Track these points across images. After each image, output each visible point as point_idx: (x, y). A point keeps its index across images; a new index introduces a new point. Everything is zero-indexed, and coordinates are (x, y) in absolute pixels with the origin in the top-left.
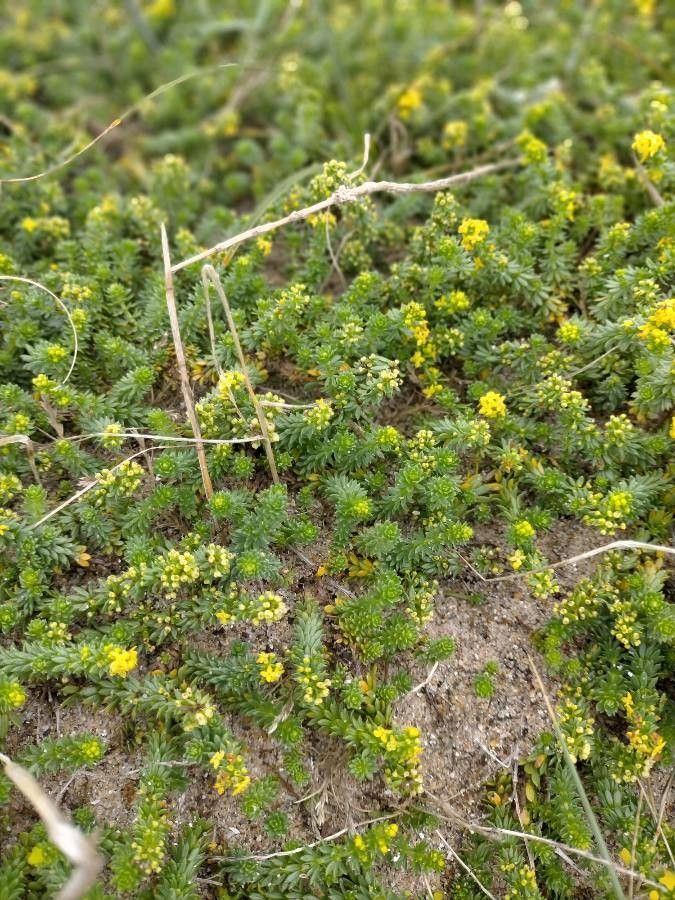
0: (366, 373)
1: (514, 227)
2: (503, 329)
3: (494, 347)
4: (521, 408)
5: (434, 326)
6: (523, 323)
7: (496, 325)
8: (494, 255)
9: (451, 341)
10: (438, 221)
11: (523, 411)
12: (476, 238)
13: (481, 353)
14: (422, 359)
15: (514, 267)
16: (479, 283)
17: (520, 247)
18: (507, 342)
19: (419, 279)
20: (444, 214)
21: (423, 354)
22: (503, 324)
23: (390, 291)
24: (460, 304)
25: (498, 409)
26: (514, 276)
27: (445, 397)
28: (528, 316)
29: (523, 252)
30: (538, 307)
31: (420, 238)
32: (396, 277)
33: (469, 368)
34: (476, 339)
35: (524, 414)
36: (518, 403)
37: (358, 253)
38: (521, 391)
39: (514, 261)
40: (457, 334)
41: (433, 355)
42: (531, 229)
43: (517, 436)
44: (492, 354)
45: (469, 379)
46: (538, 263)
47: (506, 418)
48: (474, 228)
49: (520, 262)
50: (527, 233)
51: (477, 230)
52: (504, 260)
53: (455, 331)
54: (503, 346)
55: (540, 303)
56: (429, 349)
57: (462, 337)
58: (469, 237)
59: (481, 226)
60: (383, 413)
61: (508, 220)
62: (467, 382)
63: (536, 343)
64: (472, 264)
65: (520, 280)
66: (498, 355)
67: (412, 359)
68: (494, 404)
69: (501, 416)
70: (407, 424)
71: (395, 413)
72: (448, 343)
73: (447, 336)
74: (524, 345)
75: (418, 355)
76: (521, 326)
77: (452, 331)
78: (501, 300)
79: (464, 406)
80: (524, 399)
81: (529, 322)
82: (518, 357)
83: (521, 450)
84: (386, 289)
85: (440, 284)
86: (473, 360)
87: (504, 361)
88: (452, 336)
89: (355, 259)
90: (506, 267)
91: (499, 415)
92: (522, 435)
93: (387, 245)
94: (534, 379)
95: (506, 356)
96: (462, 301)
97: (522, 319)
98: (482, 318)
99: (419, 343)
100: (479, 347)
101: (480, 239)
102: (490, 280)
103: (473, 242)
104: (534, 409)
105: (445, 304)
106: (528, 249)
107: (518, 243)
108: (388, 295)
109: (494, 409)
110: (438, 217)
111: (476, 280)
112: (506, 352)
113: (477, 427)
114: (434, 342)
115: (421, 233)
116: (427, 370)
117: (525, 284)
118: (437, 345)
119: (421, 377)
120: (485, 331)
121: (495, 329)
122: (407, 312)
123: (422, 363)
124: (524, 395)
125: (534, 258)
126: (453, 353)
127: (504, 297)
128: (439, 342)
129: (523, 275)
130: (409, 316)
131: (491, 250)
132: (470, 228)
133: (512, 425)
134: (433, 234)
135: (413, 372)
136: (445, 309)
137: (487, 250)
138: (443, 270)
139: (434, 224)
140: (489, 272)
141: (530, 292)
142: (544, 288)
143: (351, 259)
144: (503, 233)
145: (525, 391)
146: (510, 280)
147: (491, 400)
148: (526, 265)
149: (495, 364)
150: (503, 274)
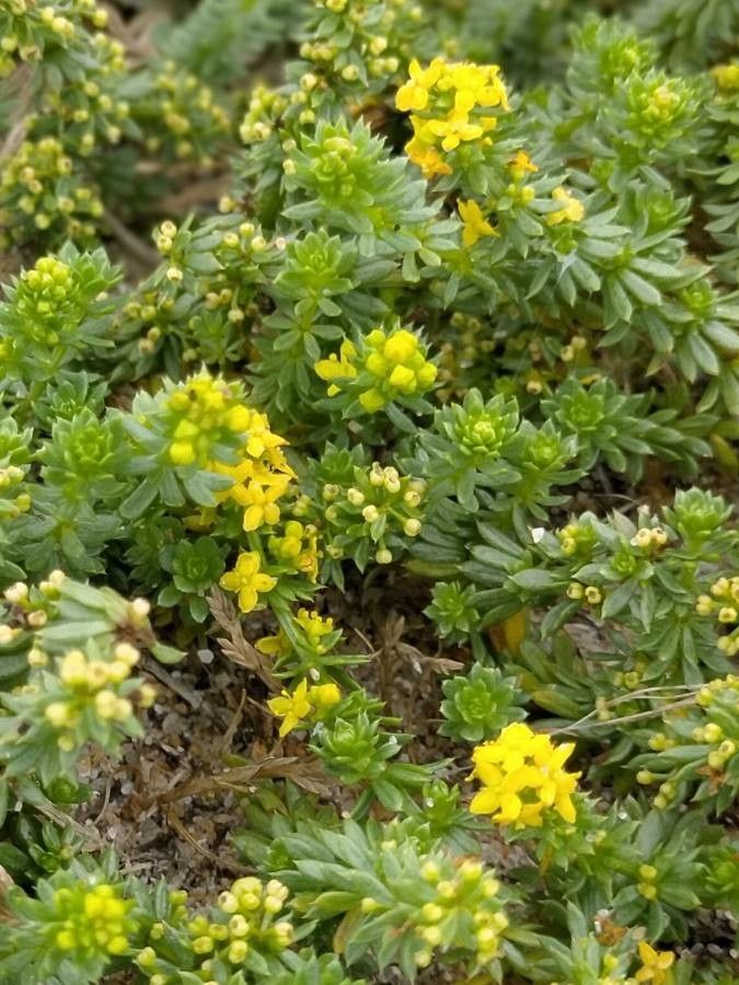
0: (22, 648)
1: (608, 87)
2: (572, 465)
3: (538, 534)
4: (644, 777)
5: (315, 453)
6: (650, 438)
7: (547, 452)
8: (529, 191)
9: (371, 512)
10: (323, 69)
11: (653, 789)
12: (459, 129)
13: (493, 553)
14: (267, 582)
15: (607, 234)
16: (482, 295)
17: (630, 160)
18: (589, 515)
19: (261, 279)
20: (345, 42)
21: (270, 559)
22: (573, 446)
23: (164, 317)
24: (401, 376)
25: (547, 797)
26: (609, 270)
27: (345, 736)
28: (672, 413)
29: (641, 176)
30: (704, 383)
31: (265, 130)
32: (173, 272)
33: (449, 609)
34: (469, 504)
35: (658, 801)
36: (636, 751)
37: (49, 183)
38: (645, 705)
39: (613, 213)
40: (394, 486)
41: (309, 564)
42: (666, 93)
43: (630, 894)
44: (537, 560)
45: (452, 652)
46: (701, 217)
47: (584, 826)
48: (451, 93)
49: (632, 216)
50: (653, 109)
51: (464, 101)
52: (571, 207)
53: (388, 478)
54: (570, 533)
55: (714, 367)
56: (290, 544)
57: (412, 498)
58: (436, 127)
59: (480, 84)
60: (135, 777)
61: (591, 62)
62: (444, 664)
63: (693, 525)
64: (451, 225)
65: (634, 281)
66: (555, 564)
67: (227, 580)
68: (531, 778)
69: (560, 821)
70: (223, 819)
71: (179, 776)
72: (361, 519)
73: (356, 496)
74: (649, 535)
75: (250, 562)
76: (646, 449)
77: (375, 477)
78: (568, 355)
79: (419, 775)
80: (656, 739)
81: (675, 435)
82: (627, 577)
83: (648, 953)
84: (149, 312)
85: (335, 299)
86: (465, 580)
87: (575, 592)
88: (378, 496)
89: (39, 206)
90: (579, 235)
91: (550, 817)
92: (650, 893)
93: (166, 152)
94: (691, 659)
95: (583, 572)
96: (409, 364)
97: (649, 425)
98: (484, 427)
99: (251, 522)
100: (485, 530)
101: (475, 131)
102: (524, 283)
103: (450, 144)
104: (694, 786)
105: (352, 372)
106: (660, 167)
107: (620, 147)
108: (155, 331)
109: (529, 795)
110: (324, 51)
111: (467, 283)
112: (584, 554)
113: (447, 889)
114: (316, 517)
115: (268, 109)
116: (286, 621)
117: (653, 296)
118: (323, 525)
119: (265, 645)
120: (501, 473)
121: (543, 464)
122: (180, 414)
123: (262, 596)
124: (656, 723)
125: (687, 201)
126: (385, 557)
127: (579, 342)
128: (330, 514)
129: (641, 264)
130: (186, 428)
131: (520, 174)
132: (435, 93)
133: (604, 851)
134: (307, 116)
135: (235, 629)
136: (350, 391)
137: (506, 176)
138: (343, 249)
139: (310, 79)
140: (514, 254)
141: (670, 324)
142: (721, 311)
143: (25, 204)
144: (576, 112)
145: (662, 705)
146: (594, 283)
147: (514, 763)
148: (655, 228)
149: (547, 599)
150: (568, 261)
